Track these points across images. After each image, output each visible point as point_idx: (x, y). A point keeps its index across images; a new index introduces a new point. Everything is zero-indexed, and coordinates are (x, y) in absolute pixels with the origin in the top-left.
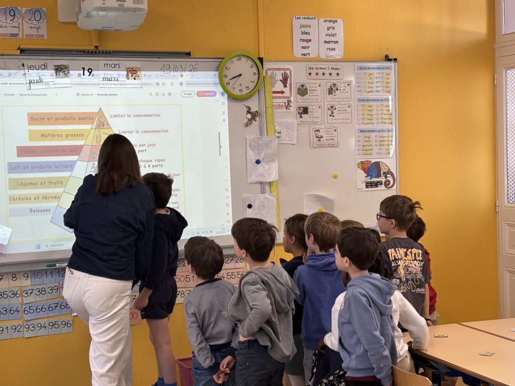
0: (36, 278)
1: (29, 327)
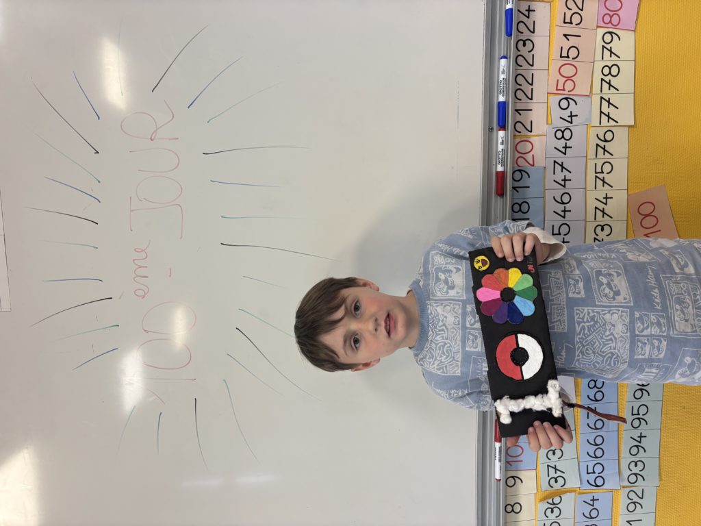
0: (518, 459)
1: (635, 474)
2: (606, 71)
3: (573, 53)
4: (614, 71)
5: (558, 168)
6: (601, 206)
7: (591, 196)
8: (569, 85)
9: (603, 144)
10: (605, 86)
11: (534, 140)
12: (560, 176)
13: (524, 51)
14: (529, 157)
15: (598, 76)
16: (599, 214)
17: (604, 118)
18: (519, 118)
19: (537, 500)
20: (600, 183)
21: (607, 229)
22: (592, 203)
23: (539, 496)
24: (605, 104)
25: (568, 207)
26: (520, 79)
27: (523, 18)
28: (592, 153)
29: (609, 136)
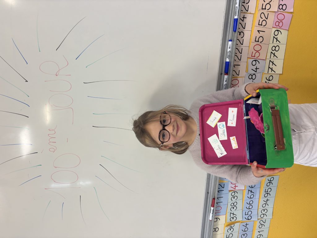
0: (220, 211)
1: (263, 214)
2: (274, 48)
3: (261, 39)
4: (277, 48)
8: (257, 54)
10: (272, 55)
11: (239, 79)
13: (239, 37)
15: (270, 51)
17: (270, 70)
18: (235, 69)
19: (225, 226)
23: (226, 225)
24: (271, 63)
26: (237, 51)
29: (271, 78)
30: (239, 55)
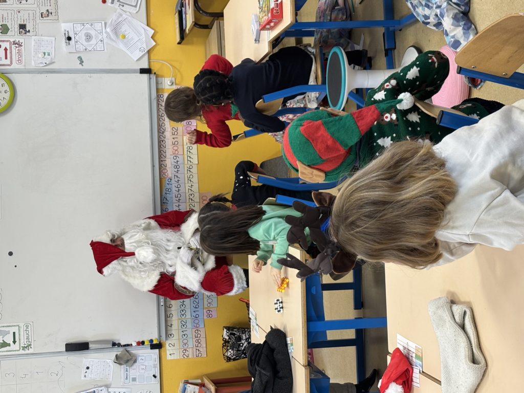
2: (188, 148)
3: (176, 143)
4: (191, 148)
5: (176, 177)
6: (190, 188)
7: (187, 185)
8: (176, 152)
9: (189, 169)
10: (189, 152)
11: (168, 169)
12: (176, 179)
13: (162, 143)
14: (166, 174)
15: (185, 150)
16: (190, 190)
17: (189, 162)
18: (162, 163)
20: (189, 181)
21: (193, 195)
22: (187, 188)
24: (189, 158)
25: (180, 189)
26: (162, 152)
27: (161, 134)
28: (186, 172)
29: (191, 167)
30: (164, 154)
